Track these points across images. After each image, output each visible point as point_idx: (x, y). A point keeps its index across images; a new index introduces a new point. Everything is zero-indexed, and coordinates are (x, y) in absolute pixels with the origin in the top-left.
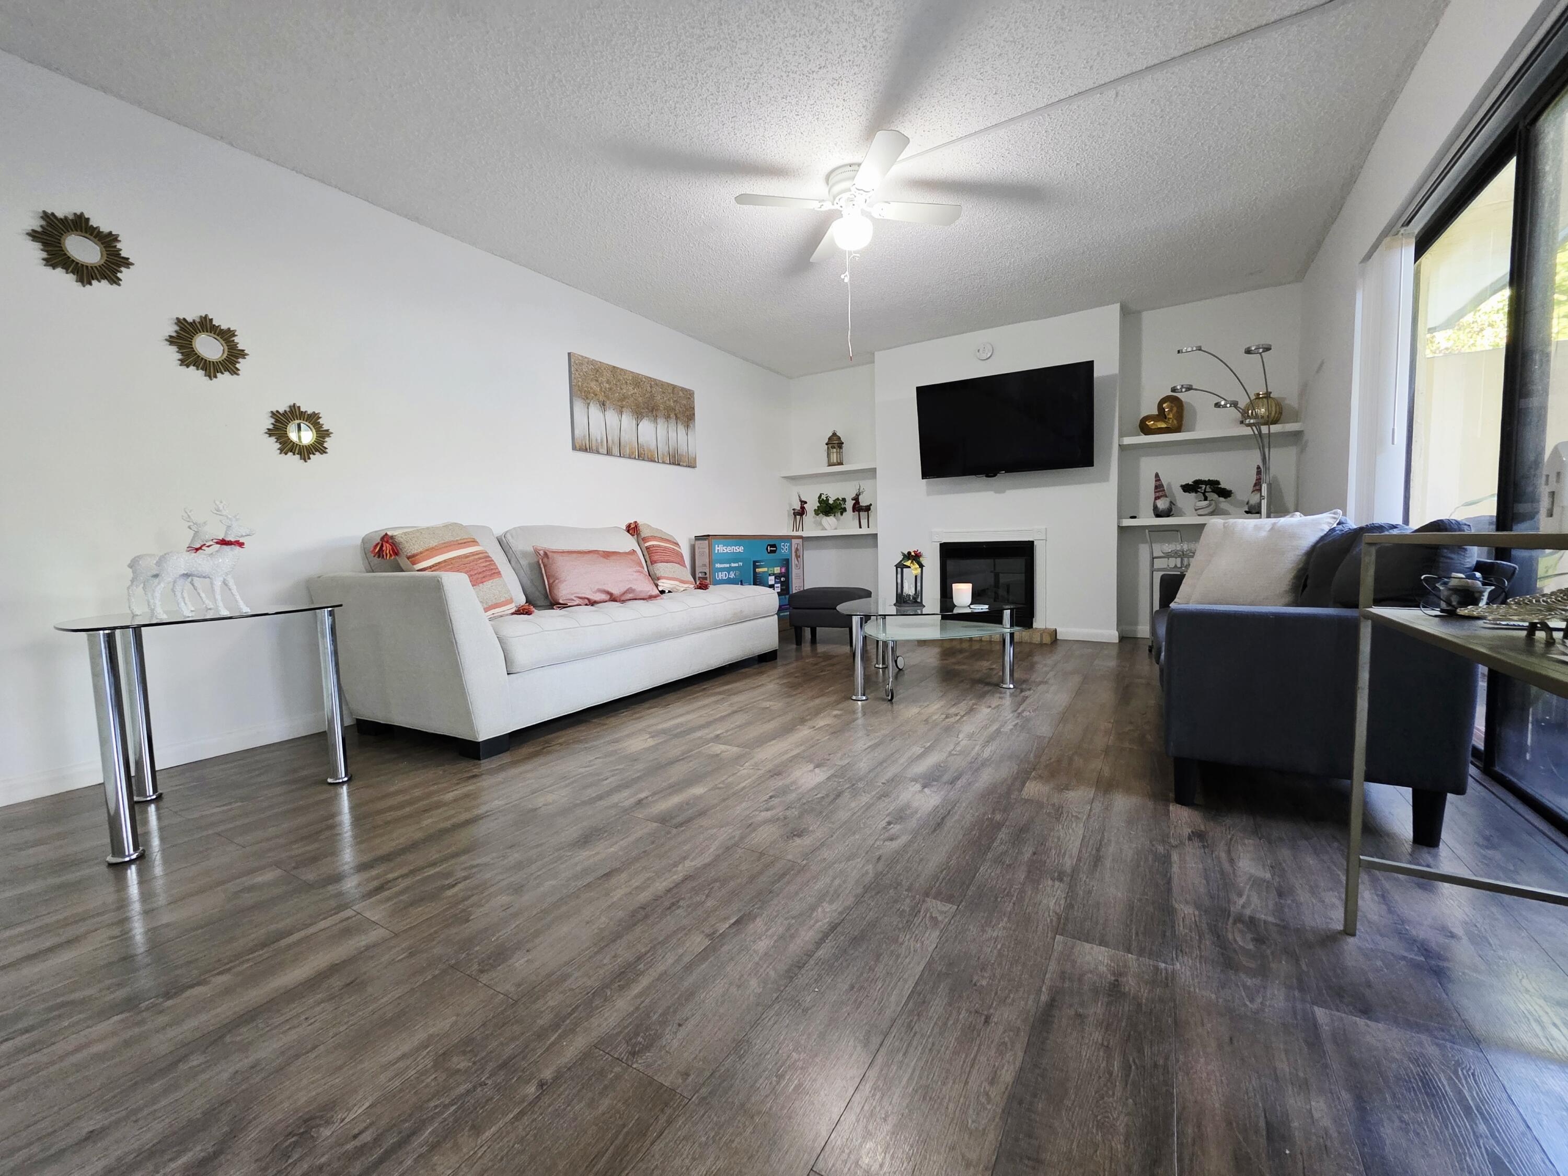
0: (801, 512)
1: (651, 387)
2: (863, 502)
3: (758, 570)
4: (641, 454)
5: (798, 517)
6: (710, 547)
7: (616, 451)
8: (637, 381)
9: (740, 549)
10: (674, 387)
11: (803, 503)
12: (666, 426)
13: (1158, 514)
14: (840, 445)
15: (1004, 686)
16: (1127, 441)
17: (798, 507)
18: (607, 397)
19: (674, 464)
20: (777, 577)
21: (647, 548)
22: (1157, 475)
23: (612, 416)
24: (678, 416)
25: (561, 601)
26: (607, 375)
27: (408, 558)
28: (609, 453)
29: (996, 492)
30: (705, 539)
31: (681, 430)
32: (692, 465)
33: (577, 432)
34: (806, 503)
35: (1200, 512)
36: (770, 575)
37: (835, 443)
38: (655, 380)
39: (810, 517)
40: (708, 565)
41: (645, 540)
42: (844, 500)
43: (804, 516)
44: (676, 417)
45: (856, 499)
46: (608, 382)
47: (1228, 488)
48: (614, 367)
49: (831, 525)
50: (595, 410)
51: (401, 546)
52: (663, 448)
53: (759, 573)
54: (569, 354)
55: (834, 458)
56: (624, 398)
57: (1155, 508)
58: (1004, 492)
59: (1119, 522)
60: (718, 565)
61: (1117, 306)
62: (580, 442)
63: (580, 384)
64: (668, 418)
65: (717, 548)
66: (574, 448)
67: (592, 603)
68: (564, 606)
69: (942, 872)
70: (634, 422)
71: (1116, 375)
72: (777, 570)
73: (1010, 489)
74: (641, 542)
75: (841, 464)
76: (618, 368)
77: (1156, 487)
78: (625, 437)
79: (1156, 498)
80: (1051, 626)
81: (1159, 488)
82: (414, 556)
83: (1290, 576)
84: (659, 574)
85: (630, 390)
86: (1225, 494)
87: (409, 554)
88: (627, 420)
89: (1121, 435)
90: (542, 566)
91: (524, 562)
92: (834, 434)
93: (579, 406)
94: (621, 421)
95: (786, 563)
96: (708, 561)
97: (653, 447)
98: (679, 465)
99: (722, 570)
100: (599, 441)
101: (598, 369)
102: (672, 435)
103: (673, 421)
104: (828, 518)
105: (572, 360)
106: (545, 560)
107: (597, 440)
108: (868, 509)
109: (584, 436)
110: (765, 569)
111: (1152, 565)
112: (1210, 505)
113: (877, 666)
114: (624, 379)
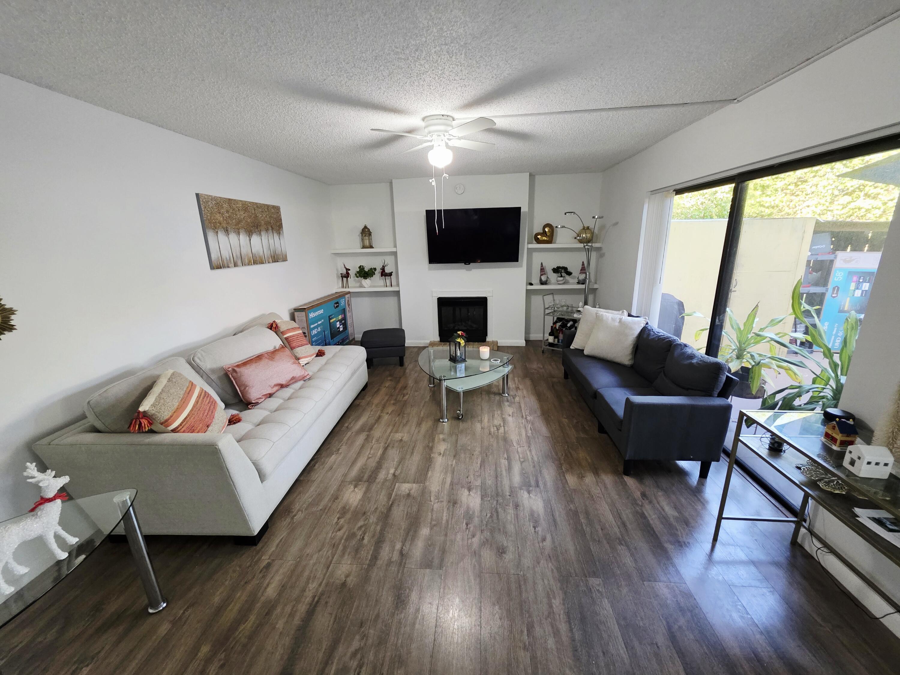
0: (346, 276)
1: (255, 210)
2: (387, 270)
3: (332, 321)
4: (255, 261)
5: (345, 279)
6: (307, 316)
7: (239, 262)
8: (246, 206)
9: (321, 312)
10: (268, 206)
11: (348, 270)
12: (267, 236)
13: (542, 283)
14: (370, 234)
15: (504, 395)
16: (531, 246)
17: (344, 271)
18: (228, 223)
19: (275, 262)
20: (340, 321)
21: (286, 339)
22: (542, 264)
23: (233, 237)
24: (273, 227)
25: (253, 402)
26: (225, 206)
27: (162, 424)
28: (236, 265)
29: (467, 270)
30: (303, 311)
31: (276, 236)
32: (285, 259)
33: (213, 256)
34: (349, 270)
35: (559, 282)
36: (337, 322)
37: (366, 232)
38: (256, 203)
39: (352, 280)
40: (306, 328)
41: (283, 333)
42: (375, 269)
43: (349, 278)
44: (272, 228)
45: (383, 269)
46: (227, 212)
47: (571, 271)
48: (229, 199)
49: (368, 285)
50: (221, 235)
51: (154, 417)
52: (267, 253)
53: (332, 322)
54: (197, 195)
55: (367, 243)
56: (239, 222)
57: (541, 280)
58: (471, 270)
59: (526, 288)
60: (312, 326)
61: (528, 174)
62: (216, 264)
63: (209, 217)
64: (267, 230)
65: (310, 315)
66: (212, 267)
67: (270, 395)
68: (257, 404)
69: (579, 557)
70: (248, 238)
71: (527, 212)
72: (340, 317)
73: (474, 269)
74: (281, 335)
75: (371, 247)
76: (232, 199)
77: (541, 270)
78: (244, 251)
79: (541, 275)
80: (495, 340)
81: (543, 270)
82: (166, 421)
83: (631, 347)
84: (299, 355)
85: (241, 215)
86: (569, 274)
87: (163, 421)
88: (243, 237)
89: (528, 243)
90: (232, 379)
91: (213, 377)
92: (365, 227)
93: (211, 236)
94: (239, 240)
95: (344, 311)
96: (306, 325)
97: (261, 253)
98: (278, 262)
99: (314, 328)
100: (228, 259)
101: (219, 202)
102: (271, 241)
103: (270, 231)
104: (366, 280)
105: (201, 200)
106: (234, 374)
107: (226, 258)
108: (390, 274)
109: (218, 258)
110: (335, 319)
111: (545, 312)
112: (564, 279)
113: (430, 386)
114: (237, 207)
